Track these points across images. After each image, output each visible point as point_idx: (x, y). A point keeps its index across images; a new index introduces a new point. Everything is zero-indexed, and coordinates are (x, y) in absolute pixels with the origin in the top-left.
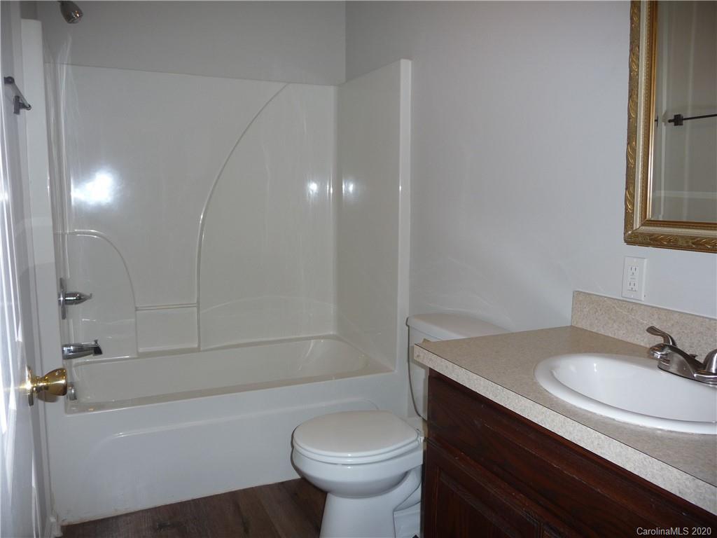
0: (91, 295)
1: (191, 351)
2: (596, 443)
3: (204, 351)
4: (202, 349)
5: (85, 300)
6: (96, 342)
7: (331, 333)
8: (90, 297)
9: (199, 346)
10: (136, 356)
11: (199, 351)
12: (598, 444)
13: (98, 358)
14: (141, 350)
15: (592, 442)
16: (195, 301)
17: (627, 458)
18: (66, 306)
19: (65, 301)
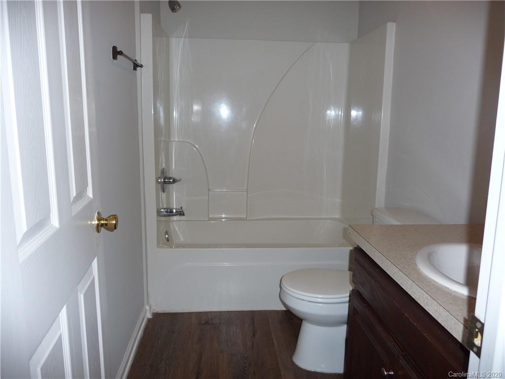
0: (181, 179)
1: (242, 219)
2: (426, 301)
3: (248, 220)
4: (248, 219)
5: (176, 182)
6: (181, 208)
7: (337, 217)
8: (180, 180)
9: (246, 218)
10: (207, 219)
11: (246, 220)
12: (427, 303)
13: (182, 218)
14: (211, 216)
15: (424, 301)
16: (246, 188)
17: (439, 314)
18: (165, 185)
19: (165, 182)
